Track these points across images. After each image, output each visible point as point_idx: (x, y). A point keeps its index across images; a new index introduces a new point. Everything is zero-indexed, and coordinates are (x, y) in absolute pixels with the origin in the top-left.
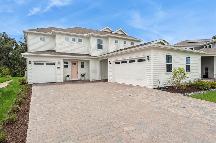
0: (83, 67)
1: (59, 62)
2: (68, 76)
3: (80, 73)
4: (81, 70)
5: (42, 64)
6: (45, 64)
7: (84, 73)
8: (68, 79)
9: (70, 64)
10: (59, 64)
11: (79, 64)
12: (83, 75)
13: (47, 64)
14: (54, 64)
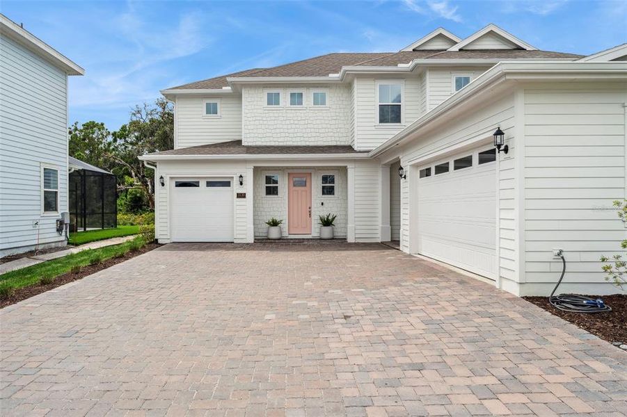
0: (328, 191)
1: (241, 176)
2: (274, 223)
3: (319, 212)
4: (322, 204)
5: (195, 184)
6: (203, 183)
7: (333, 213)
8: (274, 233)
9: (283, 184)
10: (241, 184)
11: (317, 184)
12: (327, 222)
13: (210, 184)
14: (227, 184)
